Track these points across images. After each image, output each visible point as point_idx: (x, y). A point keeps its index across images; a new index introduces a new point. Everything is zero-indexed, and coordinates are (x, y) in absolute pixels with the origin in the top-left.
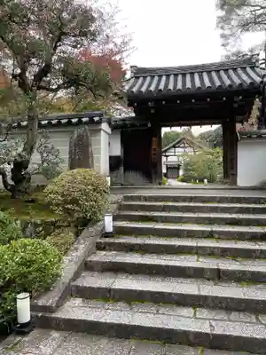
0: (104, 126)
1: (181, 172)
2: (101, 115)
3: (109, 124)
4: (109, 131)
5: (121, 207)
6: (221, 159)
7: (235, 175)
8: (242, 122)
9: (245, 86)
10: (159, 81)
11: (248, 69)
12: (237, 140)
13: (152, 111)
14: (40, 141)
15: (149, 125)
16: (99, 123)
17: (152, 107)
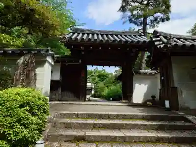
1: (93, 92)
7: (131, 96)
12: (133, 75)
13: (83, 53)
15: (80, 62)
17: (83, 51)
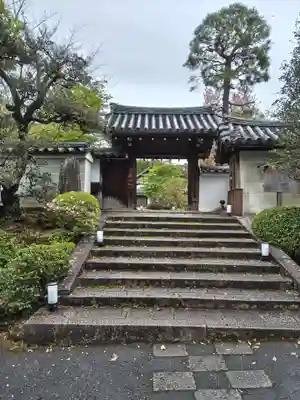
0: (88, 156)
2: (85, 146)
3: (92, 154)
4: (91, 160)
5: (107, 226)
6: (186, 190)
7: (197, 202)
8: (204, 159)
9: (205, 131)
10: (136, 119)
11: (209, 116)
12: (199, 173)
13: (130, 145)
14: (30, 167)
15: (127, 157)
16: (84, 153)
17: (130, 142)
